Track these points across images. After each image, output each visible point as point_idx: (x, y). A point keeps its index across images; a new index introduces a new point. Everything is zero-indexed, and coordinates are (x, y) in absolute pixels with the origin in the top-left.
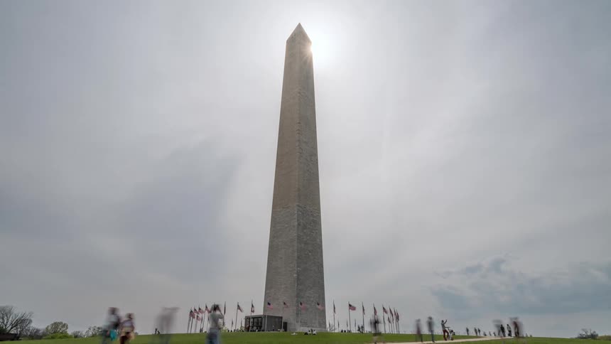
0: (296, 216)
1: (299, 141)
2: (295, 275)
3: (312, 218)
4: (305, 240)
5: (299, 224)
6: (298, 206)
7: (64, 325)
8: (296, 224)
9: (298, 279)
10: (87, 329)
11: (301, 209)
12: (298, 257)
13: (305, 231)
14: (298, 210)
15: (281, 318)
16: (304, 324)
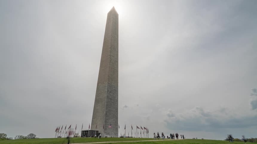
0: (107, 88)
1: (110, 55)
2: (105, 113)
3: (114, 88)
4: (110, 98)
5: (108, 91)
6: (108, 83)
7: (5, 135)
8: (107, 91)
9: (106, 114)
10: (15, 137)
11: (109, 84)
12: (107, 105)
13: (110, 94)
14: (108, 85)
15: (98, 131)
16: (108, 134)
